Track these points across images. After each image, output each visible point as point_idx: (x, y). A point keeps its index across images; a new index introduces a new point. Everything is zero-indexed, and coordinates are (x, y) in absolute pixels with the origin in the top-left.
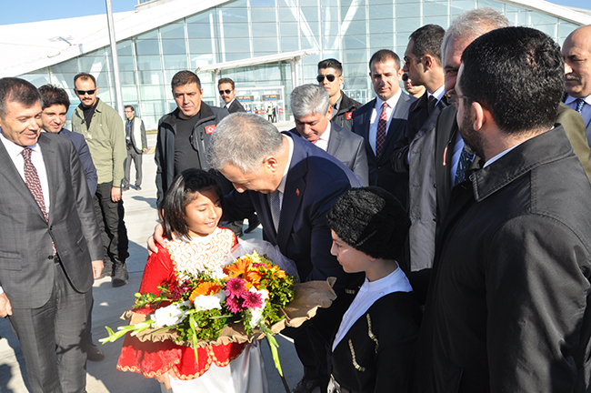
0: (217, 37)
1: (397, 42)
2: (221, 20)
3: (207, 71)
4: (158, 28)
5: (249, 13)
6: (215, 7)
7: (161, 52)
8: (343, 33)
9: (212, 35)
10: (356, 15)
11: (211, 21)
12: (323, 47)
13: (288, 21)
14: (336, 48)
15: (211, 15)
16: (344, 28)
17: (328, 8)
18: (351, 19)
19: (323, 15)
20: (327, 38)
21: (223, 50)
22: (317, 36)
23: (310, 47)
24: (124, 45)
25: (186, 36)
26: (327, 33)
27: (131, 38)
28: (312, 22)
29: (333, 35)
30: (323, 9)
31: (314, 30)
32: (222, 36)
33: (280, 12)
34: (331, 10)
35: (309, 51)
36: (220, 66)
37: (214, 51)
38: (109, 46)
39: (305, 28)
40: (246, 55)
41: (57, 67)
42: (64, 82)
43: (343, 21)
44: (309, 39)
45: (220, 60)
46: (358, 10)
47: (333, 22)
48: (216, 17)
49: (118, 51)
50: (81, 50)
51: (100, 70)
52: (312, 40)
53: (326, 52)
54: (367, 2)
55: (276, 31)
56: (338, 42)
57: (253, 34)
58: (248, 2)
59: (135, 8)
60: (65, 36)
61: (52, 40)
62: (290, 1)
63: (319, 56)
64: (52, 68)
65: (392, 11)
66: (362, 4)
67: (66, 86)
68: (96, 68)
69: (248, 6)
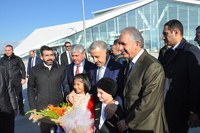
0: (117, 26)
2: (118, 21)
3: (113, 37)
4: (99, 24)
5: (127, 18)
6: (116, 17)
7: (99, 31)
8: (159, 23)
9: (115, 25)
11: (115, 21)
12: (152, 28)
13: (140, 20)
14: (156, 28)
16: (159, 21)
17: (154, 15)
18: (162, 18)
19: (152, 17)
20: (153, 25)
21: (118, 30)
22: (150, 24)
23: (148, 28)
24: (88, 29)
25: (107, 26)
26: (153, 23)
27: (90, 27)
28: (148, 20)
29: (156, 23)
30: (152, 15)
31: (149, 22)
32: (118, 25)
33: (137, 17)
34: (155, 15)
35: (147, 29)
36: (117, 35)
37: (115, 30)
38: (83, 30)
39: (145, 21)
41: (70, 37)
42: (71, 41)
43: (159, 19)
44: (147, 25)
45: (117, 33)
46: (165, 15)
47: (156, 20)
48: (116, 20)
49: (86, 32)
50: (76, 31)
51: (81, 37)
52: (148, 25)
53: (153, 29)
54: (168, 12)
55: (136, 23)
56: (157, 26)
57: (128, 24)
58: (127, 14)
59: (93, 18)
60: (72, 28)
61: (68, 29)
62: (141, 13)
63: (150, 31)
64: (68, 37)
65: (177, 15)
66: (166, 13)
67: (72, 42)
68: (80, 36)
69: (127, 15)
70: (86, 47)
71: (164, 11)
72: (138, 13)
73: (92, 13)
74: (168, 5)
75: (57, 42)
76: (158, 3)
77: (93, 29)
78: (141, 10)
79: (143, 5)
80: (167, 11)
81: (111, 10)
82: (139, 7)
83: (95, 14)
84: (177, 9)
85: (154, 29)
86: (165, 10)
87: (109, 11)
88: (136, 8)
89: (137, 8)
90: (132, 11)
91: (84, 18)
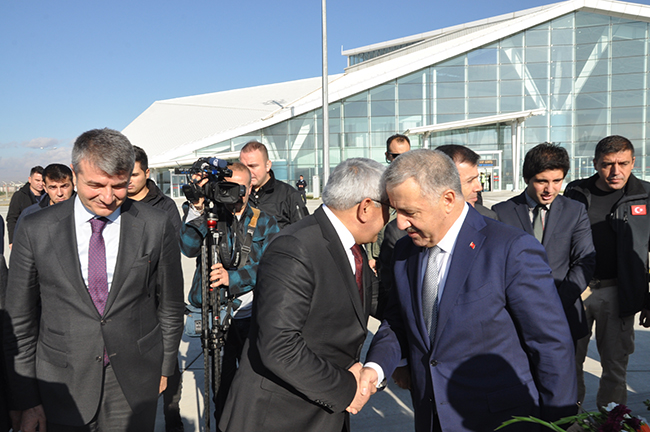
0: (429, 98)
2: (435, 80)
3: (416, 134)
4: (369, 89)
5: (466, 71)
6: (429, 67)
7: (369, 114)
8: (577, 91)
9: (424, 96)
10: (594, 70)
11: (424, 81)
12: (551, 108)
13: (512, 81)
14: (567, 108)
15: (424, 76)
16: (578, 85)
17: (559, 64)
18: (588, 74)
19: (553, 71)
20: (556, 97)
21: (435, 112)
22: (544, 95)
23: (536, 108)
24: (334, 107)
25: (396, 97)
26: (556, 91)
27: (341, 101)
29: (564, 94)
30: (553, 65)
32: (435, 96)
33: (501, 69)
34: (562, 65)
35: (535, 112)
36: (430, 128)
37: (425, 112)
38: (322, 107)
39: (529, 85)
40: (460, 116)
41: (269, 130)
42: (273, 144)
43: (577, 77)
44: (534, 98)
45: (430, 122)
46: (597, 64)
47: (566, 78)
48: (429, 78)
49: (329, 112)
50: (292, 113)
51: (308, 132)
52: (538, 99)
53: (555, 113)
54: (610, 55)
55: (495, 92)
56: (570, 101)
57: (469, 94)
58: (466, 60)
59: (344, 71)
60: (278, 100)
61: (266, 104)
62: (513, 57)
63: (545, 117)
64: (264, 131)
65: (643, 64)
66: (603, 57)
67: (275, 148)
68: (305, 130)
69: (466, 63)
70: (329, 164)
71: (595, 51)
72: (503, 55)
73: (343, 53)
74: (610, 31)
75: (228, 147)
76: (576, 24)
77: (352, 105)
78: (517, 47)
79: (524, 30)
80: (606, 50)
81: (407, 45)
82: (510, 36)
83: (354, 56)
84: (643, 43)
85: (560, 112)
86: (600, 48)
87: (401, 46)
88: (499, 41)
89: (503, 39)
90: (483, 50)
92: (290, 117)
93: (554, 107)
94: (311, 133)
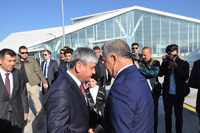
0: (95, 33)
1: (153, 34)
2: (97, 28)
3: (92, 43)
4: (78, 30)
5: (105, 25)
6: (95, 24)
7: (78, 37)
8: (135, 31)
9: (94, 33)
10: (139, 26)
11: (94, 28)
13: (118, 28)
14: (133, 36)
15: (94, 26)
16: (135, 30)
17: (130, 24)
18: (137, 27)
19: (129, 26)
20: (130, 33)
21: (97, 37)
22: (126, 32)
23: (124, 36)
24: (67, 36)
25: (86, 33)
26: (130, 31)
27: (69, 34)
28: (125, 28)
29: (132, 32)
31: (126, 30)
32: (97, 32)
33: (115, 25)
36: (95, 42)
37: (94, 37)
38: (63, 36)
39: (122, 30)
40: (104, 38)
41: (48, 42)
42: (50, 46)
43: (135, 28)
44: (124, 33)
45: (96, 40)
46: (140, 24)
47: (132, 28)
48: (95, 27)
49: (65, 37)
50: (55, 37)
51: (60, 43)
52: (125, 34)
53: (129, 37)
54: (143, 22)
55: (113, 31)
56: (133, 34)
57: (106, 32)
58: (105, 22)
59: (72, 25)
60: (51, 33)
61: (47, 34)
62: (118, 22)
63: (127, 38)
64: (47, 43)
65: (151, 24)
66: (141, 22)
67: (50, 48)
68: (59, 42)
69: (105, 23)
71: (139, 21)
72: (115, 21)
73: (71, 19)
74: (143, 15)
75: (35, 48)
76: (134, 13)
77: (72, 35)
78: (119, 19)
79: (120, 15)
80: (142, 21)
81: (89, 17)
82: (117, 16)
83: (74, 20)
84: (151, 19)
85: (131, 37)
86: (140, 20)
87: (88, 18)
88: (114, 17)
89: (115, 17)
90: (110, 20)
91: (63, 24)
92: (54, 38)
93: (129, 36)
94: (61, 43)
